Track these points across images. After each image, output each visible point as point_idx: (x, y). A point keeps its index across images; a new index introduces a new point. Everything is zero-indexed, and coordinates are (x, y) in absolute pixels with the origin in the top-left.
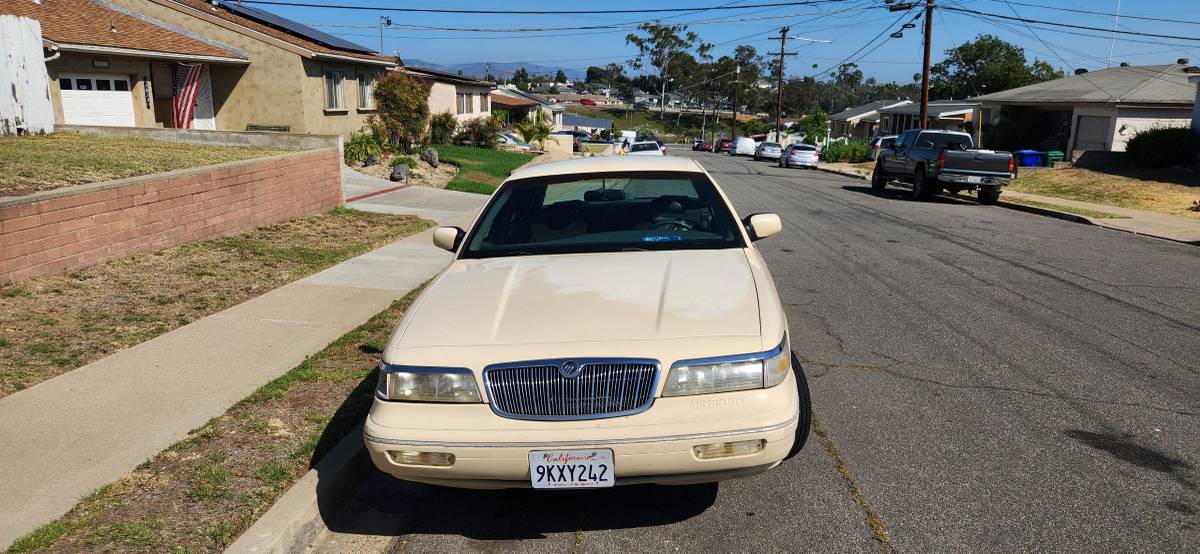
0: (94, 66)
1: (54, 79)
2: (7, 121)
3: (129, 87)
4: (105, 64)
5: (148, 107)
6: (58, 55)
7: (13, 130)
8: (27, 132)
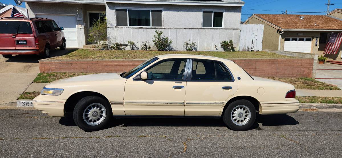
0: (298, 35)
1: (283, 38)
2: (249, 48)
3: (311, 40)
4: (302, 34)
5: (316, 46)
6: (283, 32)
7: (250, 50)
8: (254, 51)
